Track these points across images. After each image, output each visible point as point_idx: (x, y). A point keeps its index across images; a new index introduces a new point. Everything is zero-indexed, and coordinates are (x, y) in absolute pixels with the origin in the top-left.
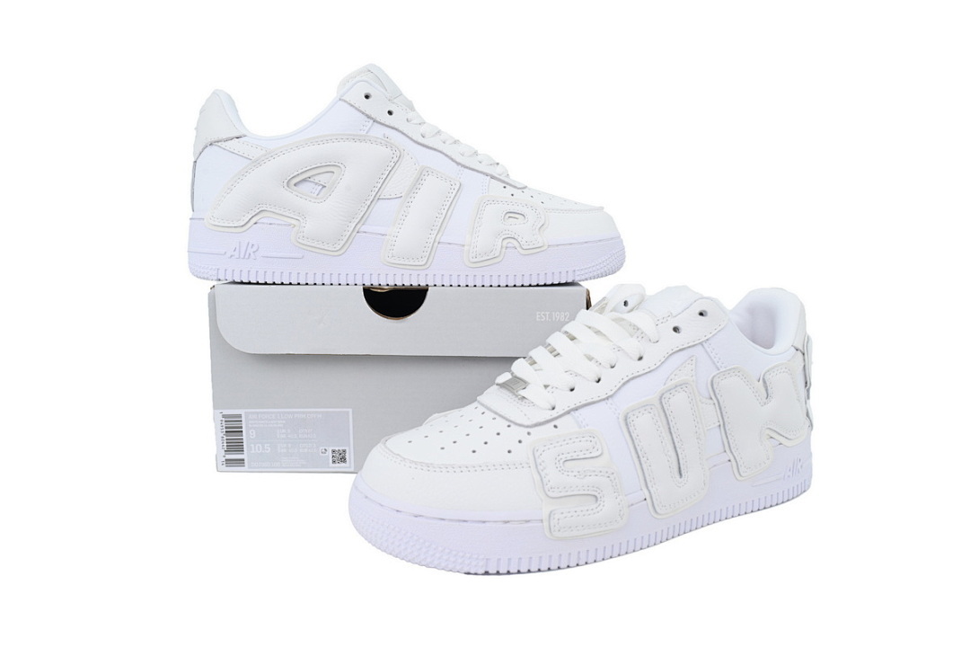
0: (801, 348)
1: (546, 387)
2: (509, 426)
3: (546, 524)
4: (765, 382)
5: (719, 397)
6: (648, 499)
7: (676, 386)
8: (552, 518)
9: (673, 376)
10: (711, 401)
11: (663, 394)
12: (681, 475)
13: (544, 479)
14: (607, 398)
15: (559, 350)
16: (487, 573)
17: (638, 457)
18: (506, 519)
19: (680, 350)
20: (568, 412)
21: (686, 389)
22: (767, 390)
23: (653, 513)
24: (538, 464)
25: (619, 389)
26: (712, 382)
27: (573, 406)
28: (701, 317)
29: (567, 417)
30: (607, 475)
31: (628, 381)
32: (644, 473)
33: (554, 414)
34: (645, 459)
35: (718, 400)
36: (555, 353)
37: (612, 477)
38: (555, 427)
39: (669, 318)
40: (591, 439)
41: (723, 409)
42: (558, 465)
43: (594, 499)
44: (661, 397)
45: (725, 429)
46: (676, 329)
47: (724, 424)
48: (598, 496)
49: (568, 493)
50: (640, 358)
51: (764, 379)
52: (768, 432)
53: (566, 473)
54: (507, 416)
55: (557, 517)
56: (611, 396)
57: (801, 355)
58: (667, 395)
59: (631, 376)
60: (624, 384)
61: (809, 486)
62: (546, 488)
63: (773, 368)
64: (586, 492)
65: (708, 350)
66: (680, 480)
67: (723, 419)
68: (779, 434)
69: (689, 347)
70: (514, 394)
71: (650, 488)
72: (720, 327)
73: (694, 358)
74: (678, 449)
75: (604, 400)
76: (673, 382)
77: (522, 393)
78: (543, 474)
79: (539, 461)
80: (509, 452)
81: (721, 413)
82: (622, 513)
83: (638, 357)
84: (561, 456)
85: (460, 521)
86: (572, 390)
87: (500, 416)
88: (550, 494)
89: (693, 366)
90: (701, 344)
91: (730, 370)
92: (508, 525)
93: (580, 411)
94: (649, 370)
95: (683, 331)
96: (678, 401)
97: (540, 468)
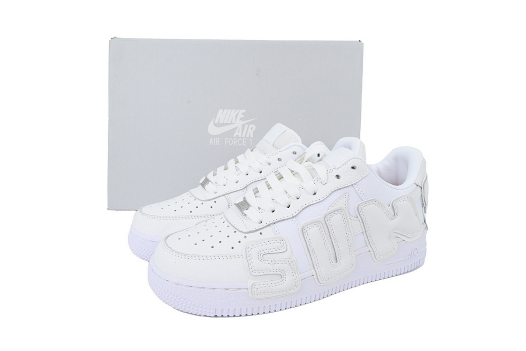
0: (420, 185)
1: (259, 208)
2: (235, 232)
3: (250, 291)
4: (393, 207)
5: (362, 216)
6: (315, 276)
7: (335, 211)
8: (253, 287)
9: (333, 204)
10: (357, 219)
11: (326, 216)
12: (337, 261)
13: (250, 265)
14: (293, 217)
15: (271, 186)
16: (216, 316)
17: (309, 252)
18: (227, 288)
19: (339, 189)
20: (269, 225)
21: (341, 212)
22: (394, 211)
23: (317, 282)
24: (248, 256)
25: (301, 211)
26: (358, 208)
27: (272, 222)
28: (353, 170)
29: (269, 228)
30: (289, 263)
31: (306, 207)
32: (312, 261)
33: (261, 226)
34: (313, 253)
35: (361, 218)
36: (269, 187)
37: (291, 264)
38: (261, 233)
39: (334, 170)
40: (281, 241)
41: (365, 223)
42: (259, 257)
43: (280, 276)
44: (325, 218)
45: (366, 234)
46: (338, 176)
47: (366, 231)
48: (283, 275)
49: (264, 274)
50: (315, 194)
51: (392, 205)
52: (395, 234)
53: (264, 262)
54: (235, 226)
55: (256, 287)
56: (295, 216)
57: (420, 189)
58: (329, 216)
59: (308, 205)
60: (303, 209)
61: (423, 263)
62: (251, 270)
63: (399, 198)
64: (275, 273)
65: (356, 189)
66: (336, 264)
67: (365, 228)
68: (403, 235)
69: (344, 187)
70: (241, 212)
71: (316, 269)
72: (365, 176)
73: (347, 194)
74: (335, 247)
75: (291, 218)
76: (333, 208)
77: (245, 212)
78: (250, 262)
79: (248, 254)
80: (232, 248)
81: (364, 225)
82: (296, 284)
83: (313, 193)
84: (262, 252)
85: (200, 288)
86: (273, 211)
87: (232, 225)
88: (253, 274)
89: (347, 199)
90: (352, 185)
91: (369, 201)
92: (227, 291)
93: (276, 224)
94: (319, 201)
95: (341, 178)
96: (336, 219)
97: (249, 258)
